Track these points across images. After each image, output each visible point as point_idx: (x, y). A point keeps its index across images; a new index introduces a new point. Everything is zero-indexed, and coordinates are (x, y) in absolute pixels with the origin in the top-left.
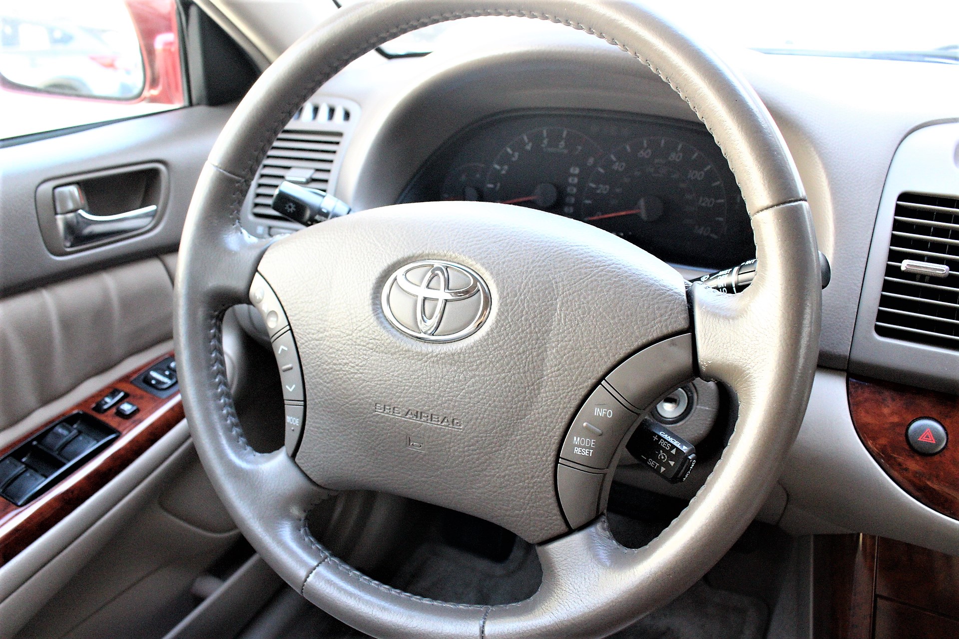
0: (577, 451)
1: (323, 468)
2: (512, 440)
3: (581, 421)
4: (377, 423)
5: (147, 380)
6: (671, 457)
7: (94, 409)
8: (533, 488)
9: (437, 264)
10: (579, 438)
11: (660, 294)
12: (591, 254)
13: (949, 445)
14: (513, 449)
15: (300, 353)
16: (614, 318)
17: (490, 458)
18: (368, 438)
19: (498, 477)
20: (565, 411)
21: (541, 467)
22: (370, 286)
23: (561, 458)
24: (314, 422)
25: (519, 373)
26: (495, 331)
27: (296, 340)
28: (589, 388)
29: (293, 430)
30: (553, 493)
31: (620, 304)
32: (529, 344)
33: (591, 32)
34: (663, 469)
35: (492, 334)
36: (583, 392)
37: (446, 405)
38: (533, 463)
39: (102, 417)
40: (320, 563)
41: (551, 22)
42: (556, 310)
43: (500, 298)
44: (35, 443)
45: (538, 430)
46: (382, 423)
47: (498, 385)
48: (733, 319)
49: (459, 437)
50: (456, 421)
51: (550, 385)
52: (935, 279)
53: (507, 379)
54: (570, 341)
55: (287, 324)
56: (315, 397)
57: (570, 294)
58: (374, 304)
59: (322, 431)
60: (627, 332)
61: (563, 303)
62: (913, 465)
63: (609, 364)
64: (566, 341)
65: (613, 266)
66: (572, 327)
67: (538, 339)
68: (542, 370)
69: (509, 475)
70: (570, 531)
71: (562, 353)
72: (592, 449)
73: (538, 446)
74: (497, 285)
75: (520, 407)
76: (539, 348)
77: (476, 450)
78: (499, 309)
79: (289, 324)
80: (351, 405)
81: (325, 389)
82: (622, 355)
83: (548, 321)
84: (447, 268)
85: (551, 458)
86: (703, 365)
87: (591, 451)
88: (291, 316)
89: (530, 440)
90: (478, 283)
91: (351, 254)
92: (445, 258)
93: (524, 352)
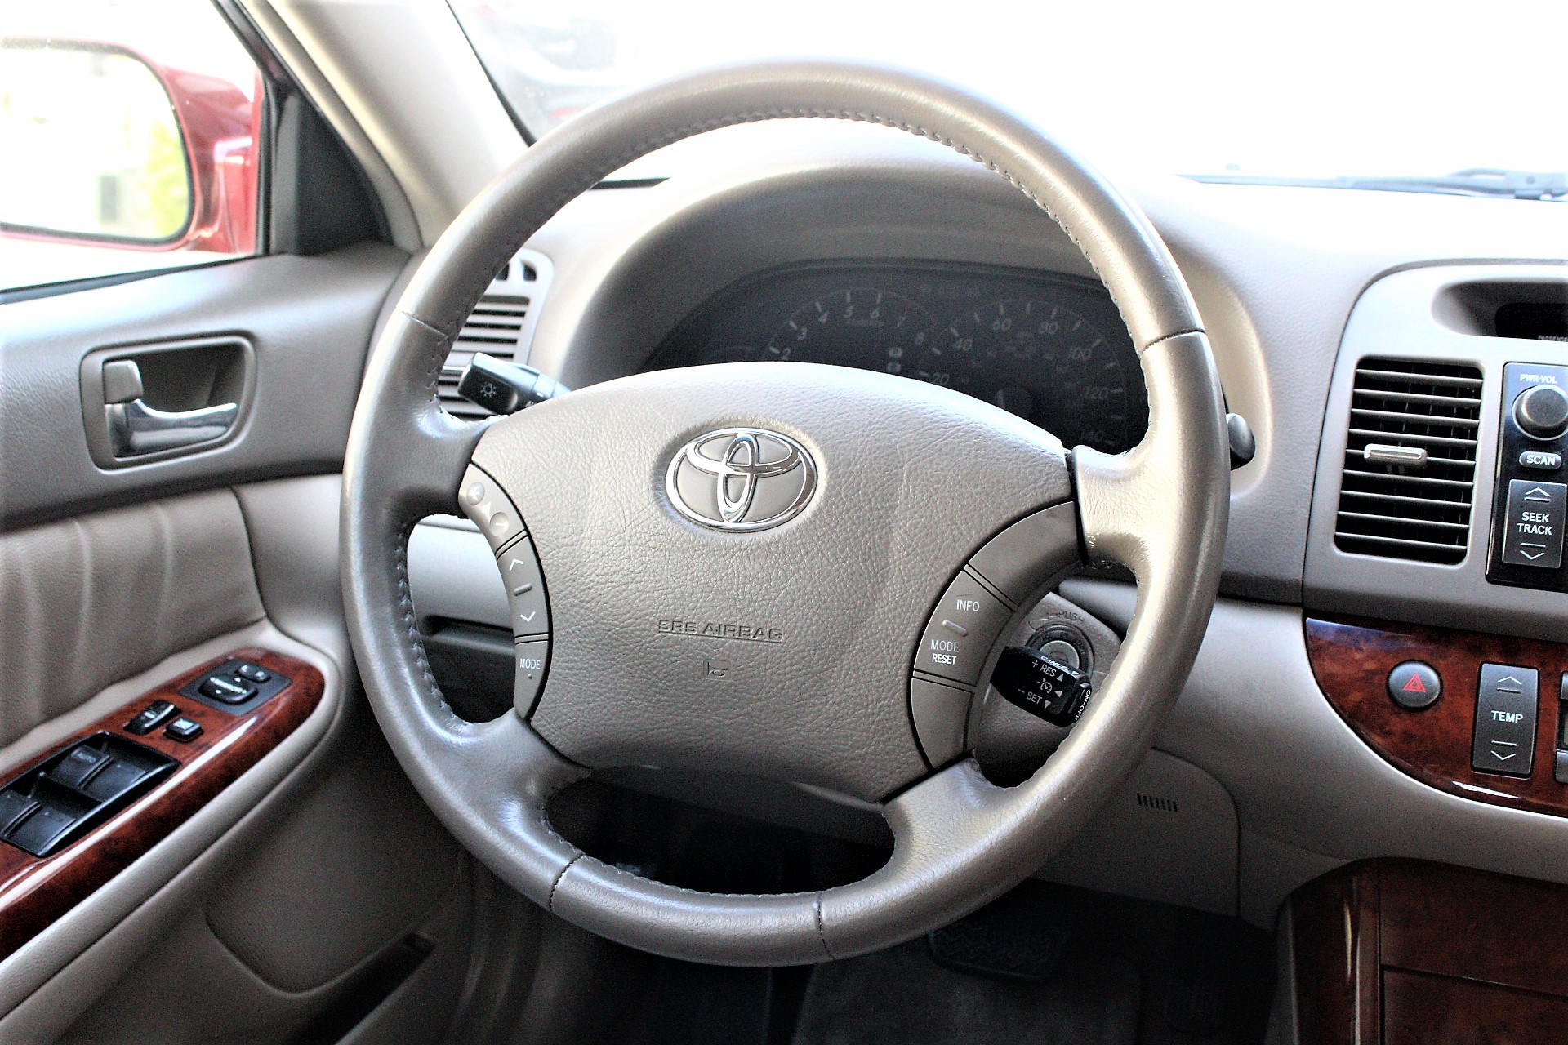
0: (936, 658)
1: (576, 728)
2: (850, 652)
3: (941, 619)
4: (661, 648)
5: (207, 691)
6: (1057, 685)
7: (127, 729)
8: (879, 715)
9: (742, 433)
10: (937, 642)
11: (1035, 458)
12: (944, 412)
13: (1445, 696)
14: (852, 663)
15: (544, 567)
16: (976, 486)
17: (821, 679)
18: (646, 672)
19: (831, 705)
20: (918, 607)
21: (890, 685)
22: (649, 465)
23: (917, 670)
24: (564, 661)
25: (857, 563)
26: (825, 511)
27: (537, 547)
28: (948, 576)
29: (531, 678)
30: (906, 719)
31: (983, 470)
32: (870, 524)
33: (934, 138)
34: (1047, 703)
35: (820, 513)
36: (942, 582)
37: (759, 612)
38: (878, 681)
39: (142, 740)
40: (572, 862)
41: (885, 127)
42: (902, 480)
43: (830, 468)
44: (42, 774)
45: (883, 636)
46: (667, 647)
47: (831, 580)
48: (1124, 480)
49: (778, 655)
50: (773, 633)
51: (897, 576)
52: (1411, 469)
53: (842, 571)
54: (922, 517)
55: (523, 528)
56: (565, 624)
57: (919, 461)
58: (656, 488)
59: (577, 672)
60: (993, 503)
61: (910, 472)
62: (1398, 724)
63: (973, 543)
64: (916, 518)
65: (971, 425)
66: (923, 500)
67: (881, 517)
68: (886, 557)
69: (846, 700)
70: (931, 772)
71: (911, 534)
72: (955, 654)
73: (884, 657)
74: (825, 454)
75: (859, 607)
76: (883, 528)
77: (800, 670)
78: (829, 482)
79: (526, 529)
80: (622, 628)
81: (582, 611)
82: (988, 531)
83: (892, 495)
84: (755, 436)
85: (903, 671)
86: (1090, 539)
87: (954, 657)
88: (529, 516)
89: (874, 650)
90: (799, 453)
91: (619, 428)
92: (753, 425)
93: (863, 535)
